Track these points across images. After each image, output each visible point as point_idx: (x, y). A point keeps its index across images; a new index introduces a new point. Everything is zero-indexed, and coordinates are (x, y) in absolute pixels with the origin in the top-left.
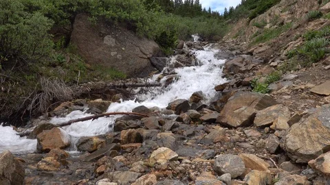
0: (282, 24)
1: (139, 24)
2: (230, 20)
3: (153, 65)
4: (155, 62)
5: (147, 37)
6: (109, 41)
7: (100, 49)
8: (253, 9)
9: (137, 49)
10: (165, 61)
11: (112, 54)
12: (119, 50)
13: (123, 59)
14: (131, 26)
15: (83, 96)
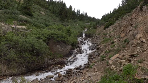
0: (111, 36)
1: (67, 42)
2: (98, 26)
3: (70, 53)
4: (71, 52)
5: (69, 44)
6: (59, 46)
7: (56, 48)
8: (107, 22)
9: (66, 49)
10: (73, 51)
11: (59, 50)
12: (61, 49)
13: (62, 51)
14: (64, 42)
15: (56, 64)
